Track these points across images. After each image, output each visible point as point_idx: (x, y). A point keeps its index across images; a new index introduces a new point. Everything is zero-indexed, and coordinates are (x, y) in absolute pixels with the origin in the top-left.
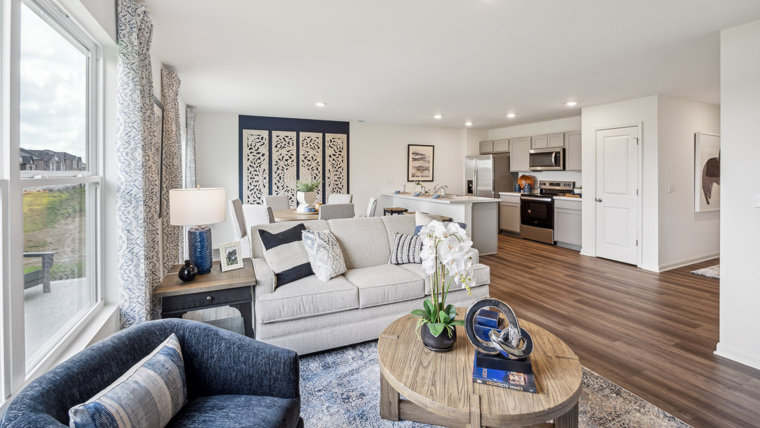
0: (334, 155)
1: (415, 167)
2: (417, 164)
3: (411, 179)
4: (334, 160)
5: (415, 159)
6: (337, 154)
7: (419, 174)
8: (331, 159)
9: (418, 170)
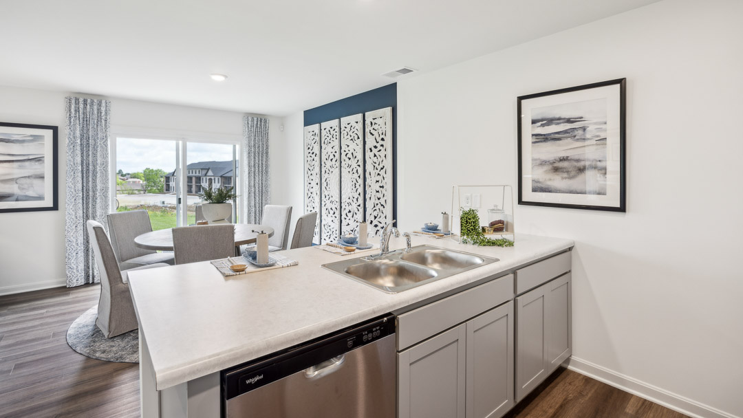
0: (375, 147)
1: (543, 163)
2: (551, 151)
3: (528, 195)
4: (375, 156)
5: (541, 139)
6: (378, 145)
7: (557, 181)
8: (372, 154)
9: (556, 170)
